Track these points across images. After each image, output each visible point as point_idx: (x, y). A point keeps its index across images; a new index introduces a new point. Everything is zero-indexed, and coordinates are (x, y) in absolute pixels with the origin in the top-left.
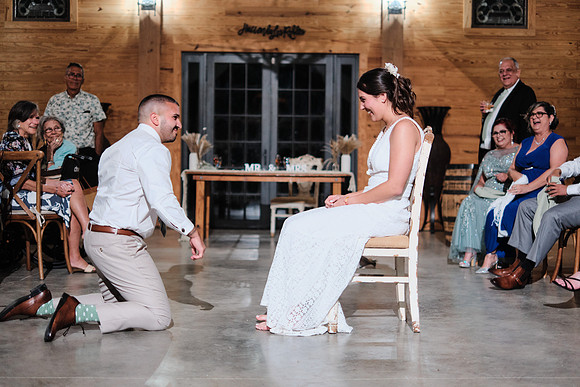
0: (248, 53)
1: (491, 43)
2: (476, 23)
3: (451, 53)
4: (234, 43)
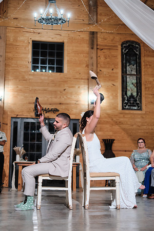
1: (129, 116)
3: (114, 119)
4: (32, 114)
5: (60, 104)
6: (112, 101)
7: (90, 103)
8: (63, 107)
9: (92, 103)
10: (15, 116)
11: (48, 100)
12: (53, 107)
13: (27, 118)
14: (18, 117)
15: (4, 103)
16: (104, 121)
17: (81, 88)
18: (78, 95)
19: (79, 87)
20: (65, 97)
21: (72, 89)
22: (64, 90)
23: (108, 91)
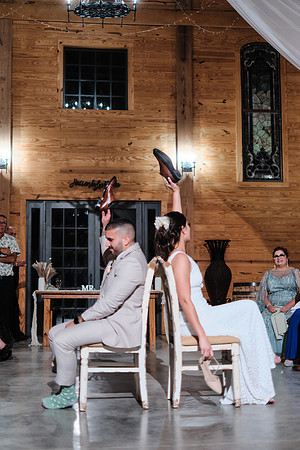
0: (78, 201)
1: (258, 193)
2: (246, 178)
3: (229, 200)
4: (67, 193)
7: (180, 168)
9: (185, 170)
10: (34, 198)
12: (108, 178)
13: (58, 201)
14: (40, 198)
15: (11, 173)
17: (161, 139)
19: (158, 138)
20: (130, 158)
21: (143, 141)
22: (130, 144)
23: (215, 145)
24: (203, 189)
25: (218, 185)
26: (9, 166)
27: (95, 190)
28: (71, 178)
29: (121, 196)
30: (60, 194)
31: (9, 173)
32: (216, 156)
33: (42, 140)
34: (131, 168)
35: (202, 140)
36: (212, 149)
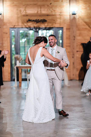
5: (48, 15)
6: (89, 11)
7: (71, 14)
8: (50, 18)
9: (73, 14)
10: (13, 27)
11: (38, 12)
12: (42, 18)
13: (22, 28)
14: (15, 27)
15: (3, 17)
16: (83, 28)
17: (64, 2)
18: (61, 7)
19: (62, 1)
20: (51, 10)
21: (56, 2)
22: (51, 4)
23: (86, 4)
24: (80, 22)
25: (87, 20)
26: (2, 14)
27: (37, 23)
28: (27, 18)
29: (48, 25)
30: (23, 25)
31: (2, 17)
32: (86, 8)
33: (15, 3)
34: (51, 14)
35: (80, 2)
36: (84, 5)
